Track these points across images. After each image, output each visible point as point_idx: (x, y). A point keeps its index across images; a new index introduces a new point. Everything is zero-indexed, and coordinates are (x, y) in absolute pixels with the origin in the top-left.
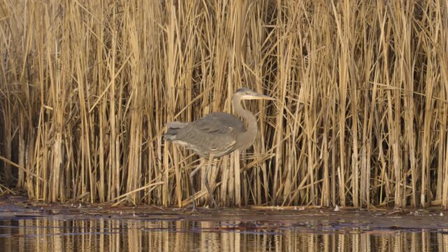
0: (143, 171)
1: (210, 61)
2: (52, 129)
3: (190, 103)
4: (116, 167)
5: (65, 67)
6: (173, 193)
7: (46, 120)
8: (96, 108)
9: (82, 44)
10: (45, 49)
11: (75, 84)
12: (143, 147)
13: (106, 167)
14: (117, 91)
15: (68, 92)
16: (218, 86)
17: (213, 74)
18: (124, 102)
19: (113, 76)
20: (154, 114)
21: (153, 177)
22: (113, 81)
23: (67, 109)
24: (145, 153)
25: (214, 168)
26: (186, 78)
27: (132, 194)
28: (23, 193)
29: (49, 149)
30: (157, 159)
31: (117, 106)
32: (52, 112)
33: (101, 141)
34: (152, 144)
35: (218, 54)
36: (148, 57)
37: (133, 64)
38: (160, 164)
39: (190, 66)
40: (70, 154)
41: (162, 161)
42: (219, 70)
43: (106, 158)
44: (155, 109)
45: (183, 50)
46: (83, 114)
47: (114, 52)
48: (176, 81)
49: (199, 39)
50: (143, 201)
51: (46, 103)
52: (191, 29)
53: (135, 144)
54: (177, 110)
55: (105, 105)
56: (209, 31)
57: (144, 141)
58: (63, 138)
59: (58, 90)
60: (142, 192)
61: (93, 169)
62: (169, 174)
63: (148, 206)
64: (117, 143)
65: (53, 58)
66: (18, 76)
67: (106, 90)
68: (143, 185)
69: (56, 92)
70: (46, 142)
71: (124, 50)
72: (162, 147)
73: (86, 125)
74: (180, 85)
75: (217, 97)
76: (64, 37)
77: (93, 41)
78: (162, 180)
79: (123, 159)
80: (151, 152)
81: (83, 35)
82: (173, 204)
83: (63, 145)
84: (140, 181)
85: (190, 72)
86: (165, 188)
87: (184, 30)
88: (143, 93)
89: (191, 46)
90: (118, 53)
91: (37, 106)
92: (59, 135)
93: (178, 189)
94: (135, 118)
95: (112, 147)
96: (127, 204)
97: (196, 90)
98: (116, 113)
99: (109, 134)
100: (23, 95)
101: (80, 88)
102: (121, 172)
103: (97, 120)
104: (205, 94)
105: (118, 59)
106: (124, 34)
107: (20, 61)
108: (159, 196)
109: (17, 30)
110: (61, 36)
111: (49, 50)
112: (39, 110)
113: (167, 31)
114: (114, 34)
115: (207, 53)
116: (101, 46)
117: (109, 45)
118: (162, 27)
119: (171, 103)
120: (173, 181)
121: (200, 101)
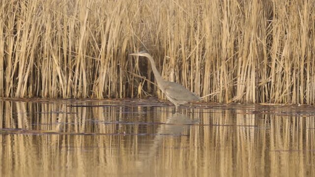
0: (211, 87)
1: (242, 36)
2: (169, 67)
3: (233, 55)
4: (198, 85)
5: (176, 39)
6: (224, 97)
7: (167, 63)
8: (190, 58)
9: (184, 28)
10: (167, 30)
11: (180, 47)
12: (211, 75)
13: (194, 84)
14: (199, 50)
15: (177, 50)
16: (246, 48)
17: (243, 43)
18: (203, 55)
19: (198, 43)
20: (216, 60)
21: (215, 89)
22: (198, 46)
23: (177, 58)
24: (212, 78)
25: (243, 86)
26: (231, 45)
27: (205, 97)
28: (156, 97)
29: (168, 76)
30: (217, 81)
31: (199, 57)
32: (169, 59)
33: (192, 73)
34: (215, 75)
35: (246, 33)
36: (214, 35)
37: (207, 38)
38: (218, 83)
39: (233, 39)
40: (177, 78)
41: (219, 82)
42: (246, 41)
43: (193, 80)
44: (216, 58)
45: (230, 31)
46: (184, 60)
47: (198, 32)
48: (227, 45)
49: (237, 27)
50: (210, 100)
51: (167, 55)
52: (233, 22)
53: (207, 74)
54: (227, 59)
55: (194, 56)
56: (242, 22)
57: (211, 73)
58: (174, 71)
59: (173, 49)
60: (210, 96)
61: (188, 85)
62: (223, 88)
63: (212, 103)
64: (199, 74)
65: (170, 34)
66: (155, 42)
67: (195, 49)
68: (210, 93)
69: (172, 50)
70: (167, 73)
71: (203, 31)
72: (220, 76)
73: (185, 65)
74: (228, 47)
75: (245, 53)
76: (175, 25)
77: (190, 27)
78: (219, 91)
79: (202, 81)
80: (215, 78)
81: (184, 24)
82: (224, 102)
83: (174, 74)
84: (209, 91)
85: (233, 42)
86: (220, 95)
87: (230, 22)
88: (211, 50)
89: (234, 30)
90: (200, 32)
91: (163, 56)
92: (172, 69)
93: (227, 95)
94: (207, 62)
95: (197, 75)
96: (203, 102)
97: (236, 49)
98: (199, 60)
99: (195, 69)
100: (157, 51)
101: (183, 48)
102: (200, 87)
103: (190, 63)
104: (239, 52)
105: (200, 35)
106: (203, 23)
107: (155, 35)
108: (218, 98)
109: (154, 21)
110: (174, 24)
111: (169, 30)
112: (164, 58)
113: (223, 22)
114: (199, 23)
115: (241, 33)
116: (192, 29)
117: (196, 28)
118: (221, 21)
119: (224, 55)
120: (224, 92)
121: (237, 55)
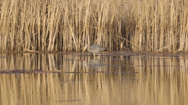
0: (164, 43)
1: (183, 13)
2: (139, 32)
3: (177, 24)
4: (156, 42)
5: (143, 15)
6: (172, 49)
7: (137, 29)
8: (151, 26)
9: (147, 9)
10: (137, 10)
11: (145, 20)
12: (164, 36)
13: (154, 42)
14: (157, 21)
15: (143, 21)
16: (185, 20)
17: (183, 17)
18: (159, 25)
19: (156, 17)
20: (167, 27)
21: (167, 45)
22: (156, 19)
23: (143, 26)
24: (164, 38)
25: (184, 42)
26: (176, 18)
27: (161, 49)
28: (131, 49)
29: (138, 37)
30: (168, 40)
31: (157, 26)
32: (139, 27)
33: (152, 35)
34: (166, 36)
35: (185, 11)
36: (166, 12)
37: (161, 14)
38: (168, 41)
39: (177, 14)
40: (144, 38)
41: (169, 40)
42: (185, 15)
43: (154, 40)
44: (167, 26)
45: (175, 10)
46: (148, 28)
47: (156, 11)
48: (173, 18)
49: (179, 7)
50: (164, 51)
51: (137, 25)
52: (177, 4)
53: (162, 36)
54: (173, 27)
55: (153, 25)
56: (182, 5)
57: (164, 35)
58: (142, 34)
59: (141, 21)
60: (164, 49)
61: (150, 43)
62: (171, 44)
63: (165, 53)
64: (157, 35)
65: (139, 12)
66: (130, 17)
67: (154, 21)
68: (164, 47)
69: (140, 22)
70: (137, 35)
71: (159, 10)
72: (169, 37)
73: (149, 31)
74: (174, 20)
75: (184, 23)
76: (142, 7)
77: (151, 8)
78: (169, 46)
79: (159, 40)
80: (166, 38)
81: (148, 6)
82: (172, 52)
83: (142, 36)
84: (163, 46)
85: (177, 16)
86: (170, 48)
87: (175, 4)
88: (164, 22)
89: (177, 9)
90: (157, 11)
91: (135, 26)
92: (141, 33)
93: (174, 48)
94: (162, 28)
95: (155, 36)
96: (159, 52)
97: (179, 21)
98: (157, 27)
99: (155, 33)
100: (131, 22)
101: (147, 21)
102: (158, 43)
103: (151, 30)
104: (181, 22)
105: (157, 13)
106: (159, 5)
107: (130, 13)
108: (168, 50)
109: (130, 5)
110: (141, 6)
111: (138, 10)
112: (136, 27)
113: (171, 5)
114: (156, 5)
115: (182, 11)
116: (153, 9)
117: (155, 9)
118: (169, 4)
119: (172, 24)
120: (172, 46)
121: (180, 24)
